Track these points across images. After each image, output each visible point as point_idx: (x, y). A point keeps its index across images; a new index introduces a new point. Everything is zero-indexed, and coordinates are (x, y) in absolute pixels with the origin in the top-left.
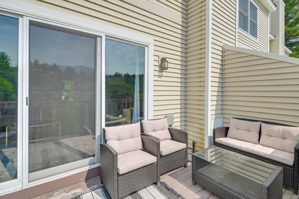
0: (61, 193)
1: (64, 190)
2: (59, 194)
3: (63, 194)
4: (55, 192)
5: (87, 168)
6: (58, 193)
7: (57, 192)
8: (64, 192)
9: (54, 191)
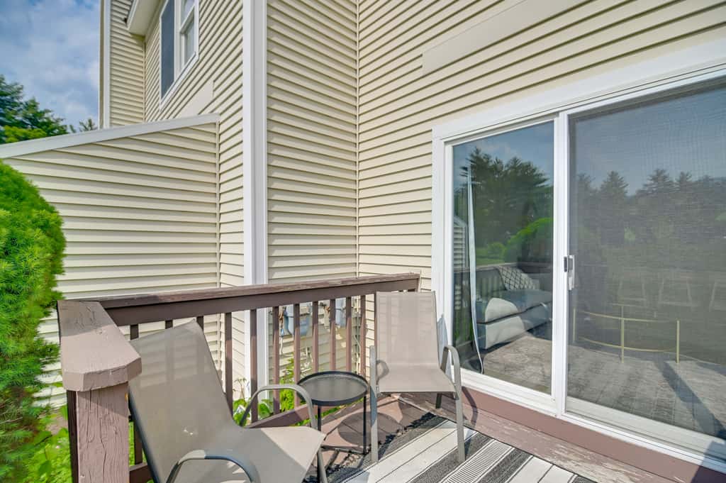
0: (619, 471)
1: (629, 472)
2: (616, 471)
3: (622, 476)
4: (610, 462)
5: (698, 459)
6: (615, 468)
7: (614, 464)
8: (627, 474)
9: (608, 459)
